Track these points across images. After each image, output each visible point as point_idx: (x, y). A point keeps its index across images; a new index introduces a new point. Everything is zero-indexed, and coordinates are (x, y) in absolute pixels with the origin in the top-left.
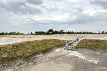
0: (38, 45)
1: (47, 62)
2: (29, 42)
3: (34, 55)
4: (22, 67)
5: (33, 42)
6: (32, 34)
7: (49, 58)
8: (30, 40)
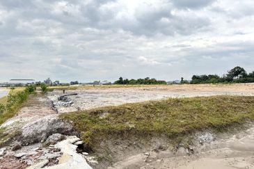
0: (201, 110)
1: (227, 156)
2: (177, 101)
3: (189, 132)
4: (164, 156)
5: (188, 102)
6: (183, 82)
7: (232, 148)
8: (180, 96)
